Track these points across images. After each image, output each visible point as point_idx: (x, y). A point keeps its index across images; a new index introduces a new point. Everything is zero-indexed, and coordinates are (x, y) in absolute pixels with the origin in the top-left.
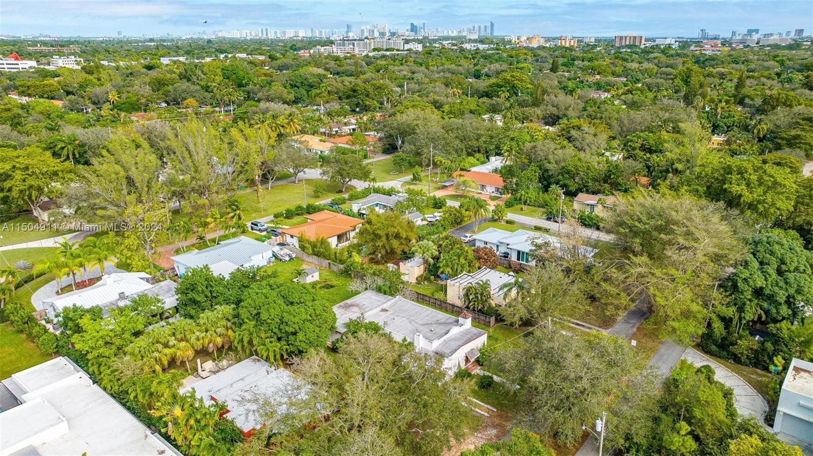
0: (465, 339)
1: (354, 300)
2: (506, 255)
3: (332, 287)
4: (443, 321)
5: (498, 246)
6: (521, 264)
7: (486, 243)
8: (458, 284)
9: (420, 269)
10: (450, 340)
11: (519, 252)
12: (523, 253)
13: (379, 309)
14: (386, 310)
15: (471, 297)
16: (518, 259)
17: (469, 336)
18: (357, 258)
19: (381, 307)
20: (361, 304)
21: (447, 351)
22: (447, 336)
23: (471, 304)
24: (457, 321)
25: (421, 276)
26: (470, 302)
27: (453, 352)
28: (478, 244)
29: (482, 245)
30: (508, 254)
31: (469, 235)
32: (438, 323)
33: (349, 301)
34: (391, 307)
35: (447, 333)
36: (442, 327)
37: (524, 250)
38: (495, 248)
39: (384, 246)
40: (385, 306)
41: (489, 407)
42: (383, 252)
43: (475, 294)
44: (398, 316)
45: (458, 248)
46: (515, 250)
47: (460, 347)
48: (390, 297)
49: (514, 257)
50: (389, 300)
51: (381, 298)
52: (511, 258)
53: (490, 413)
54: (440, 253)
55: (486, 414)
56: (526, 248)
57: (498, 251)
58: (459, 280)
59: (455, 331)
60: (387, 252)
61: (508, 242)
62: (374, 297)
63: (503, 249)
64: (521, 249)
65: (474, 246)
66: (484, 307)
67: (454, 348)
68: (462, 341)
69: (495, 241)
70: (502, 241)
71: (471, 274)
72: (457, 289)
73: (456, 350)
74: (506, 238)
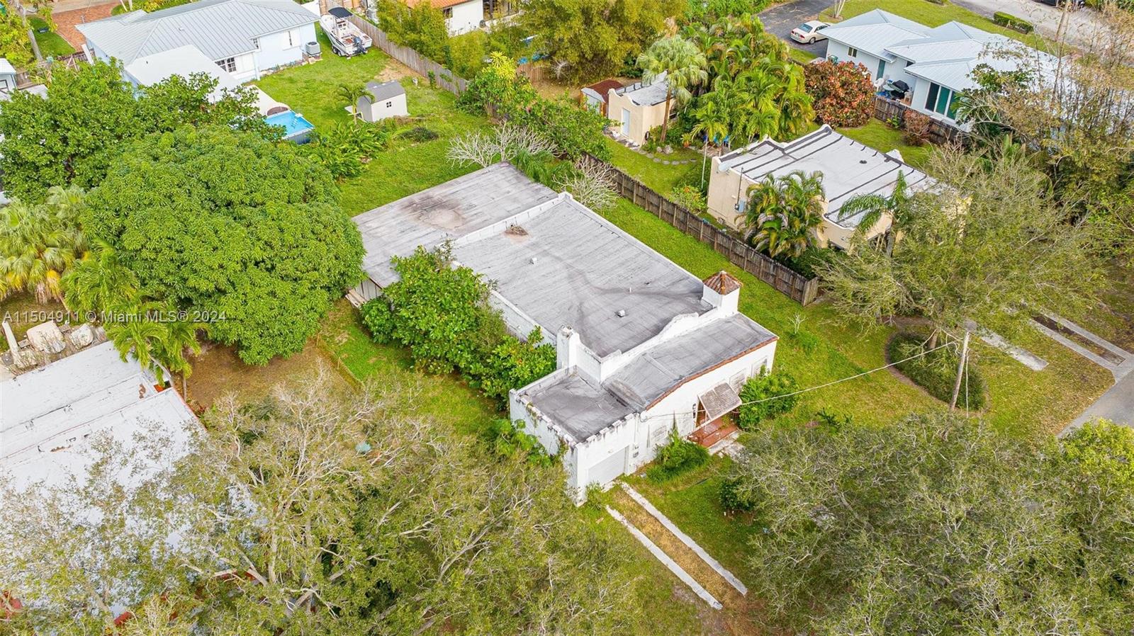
0: (706, 355)
1: (453, 189)
2: (900, 90)
3: (431, 136)
4: (660, 286)
5: (882, 63)
6: (932, 122)
7: (853, 52)
8: (737, 171)
9: (658, 113)
10: (659, 355)
11: (934, 87)
12: (946, 91)
13: (501, 226)
14: (522, 232)
15: (762, 219)
16: (930, 105)
17: (718, 347)
18: (504, 68)
19: (510, 221)
20: (464, 204)
21: (641, 392)
22: (654, 342)
23: (760, 235)
24: (699, 293)
25: (659, 130)
26: (758, 230)
27: (657, 397)
28: (832, 51)
29: (844, 58)
30: (906, 88)
31: (814, 24)
32: (646, 291)
33: (437, 192)
34: (537, 222)
35: (657, 330)
36: (651, 305)
37: (948, 84)
38: (873, 68)
39: (575, 42)
40: (520, 219)
41: (728, 576)
42: (573, 57)
43: (775, 211)
44: (546, 253)
45: (764, 67)
46: (924, 80)
47: (681, 381)
48: (547, 191)
49: (918, 100)
50: (541, 201)
51: (524, 190)
52: (909, 101)
53: (727, 599)
54: (712, 75)
55: (713, 602)
56: (959, 80)
57: (880, 75)
58: (748, 156)
59: (684, 326)
60: (582, 56)
61: (911, 57)
62: (506, 187)
63: (894, 73)
64: (942, 81)
65: (823, 55)
66: (793, 247)
67: (663, 384)
68: (696, 363)
69: (877, 51)
70: (895, 51)
71: (785, 145)
72: (734, 186)
73: (668, 391)
74: (907, 43)
